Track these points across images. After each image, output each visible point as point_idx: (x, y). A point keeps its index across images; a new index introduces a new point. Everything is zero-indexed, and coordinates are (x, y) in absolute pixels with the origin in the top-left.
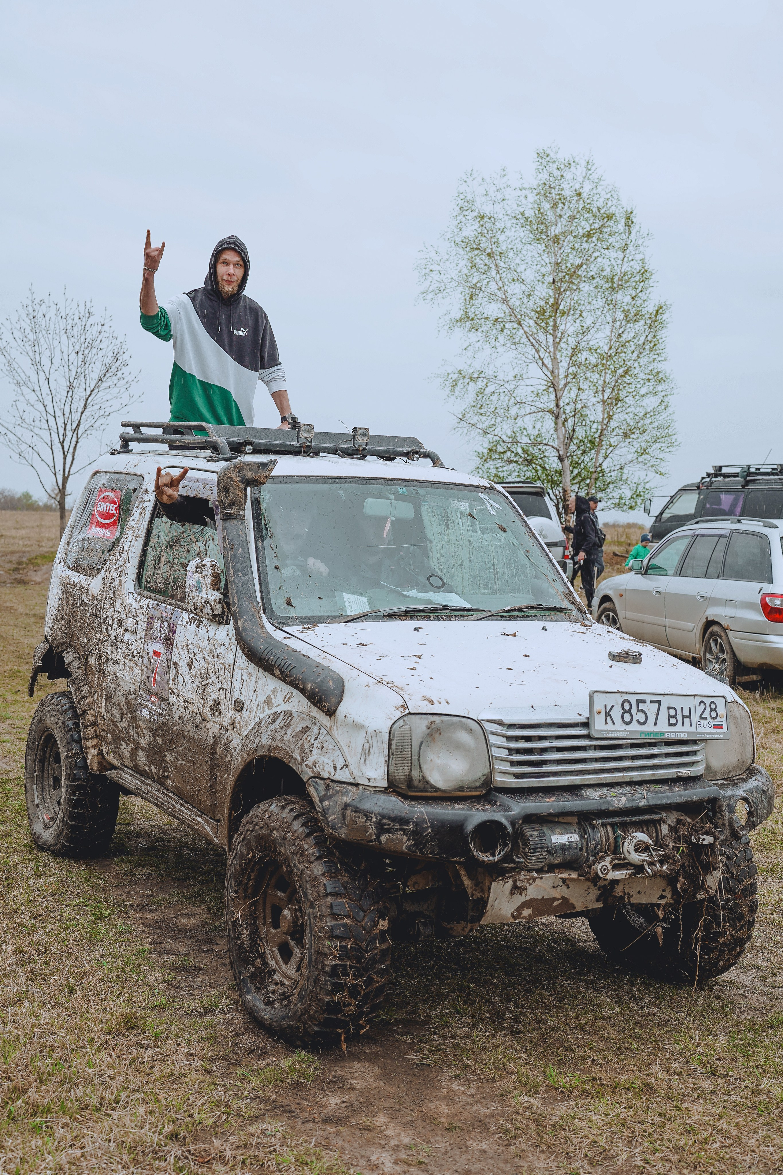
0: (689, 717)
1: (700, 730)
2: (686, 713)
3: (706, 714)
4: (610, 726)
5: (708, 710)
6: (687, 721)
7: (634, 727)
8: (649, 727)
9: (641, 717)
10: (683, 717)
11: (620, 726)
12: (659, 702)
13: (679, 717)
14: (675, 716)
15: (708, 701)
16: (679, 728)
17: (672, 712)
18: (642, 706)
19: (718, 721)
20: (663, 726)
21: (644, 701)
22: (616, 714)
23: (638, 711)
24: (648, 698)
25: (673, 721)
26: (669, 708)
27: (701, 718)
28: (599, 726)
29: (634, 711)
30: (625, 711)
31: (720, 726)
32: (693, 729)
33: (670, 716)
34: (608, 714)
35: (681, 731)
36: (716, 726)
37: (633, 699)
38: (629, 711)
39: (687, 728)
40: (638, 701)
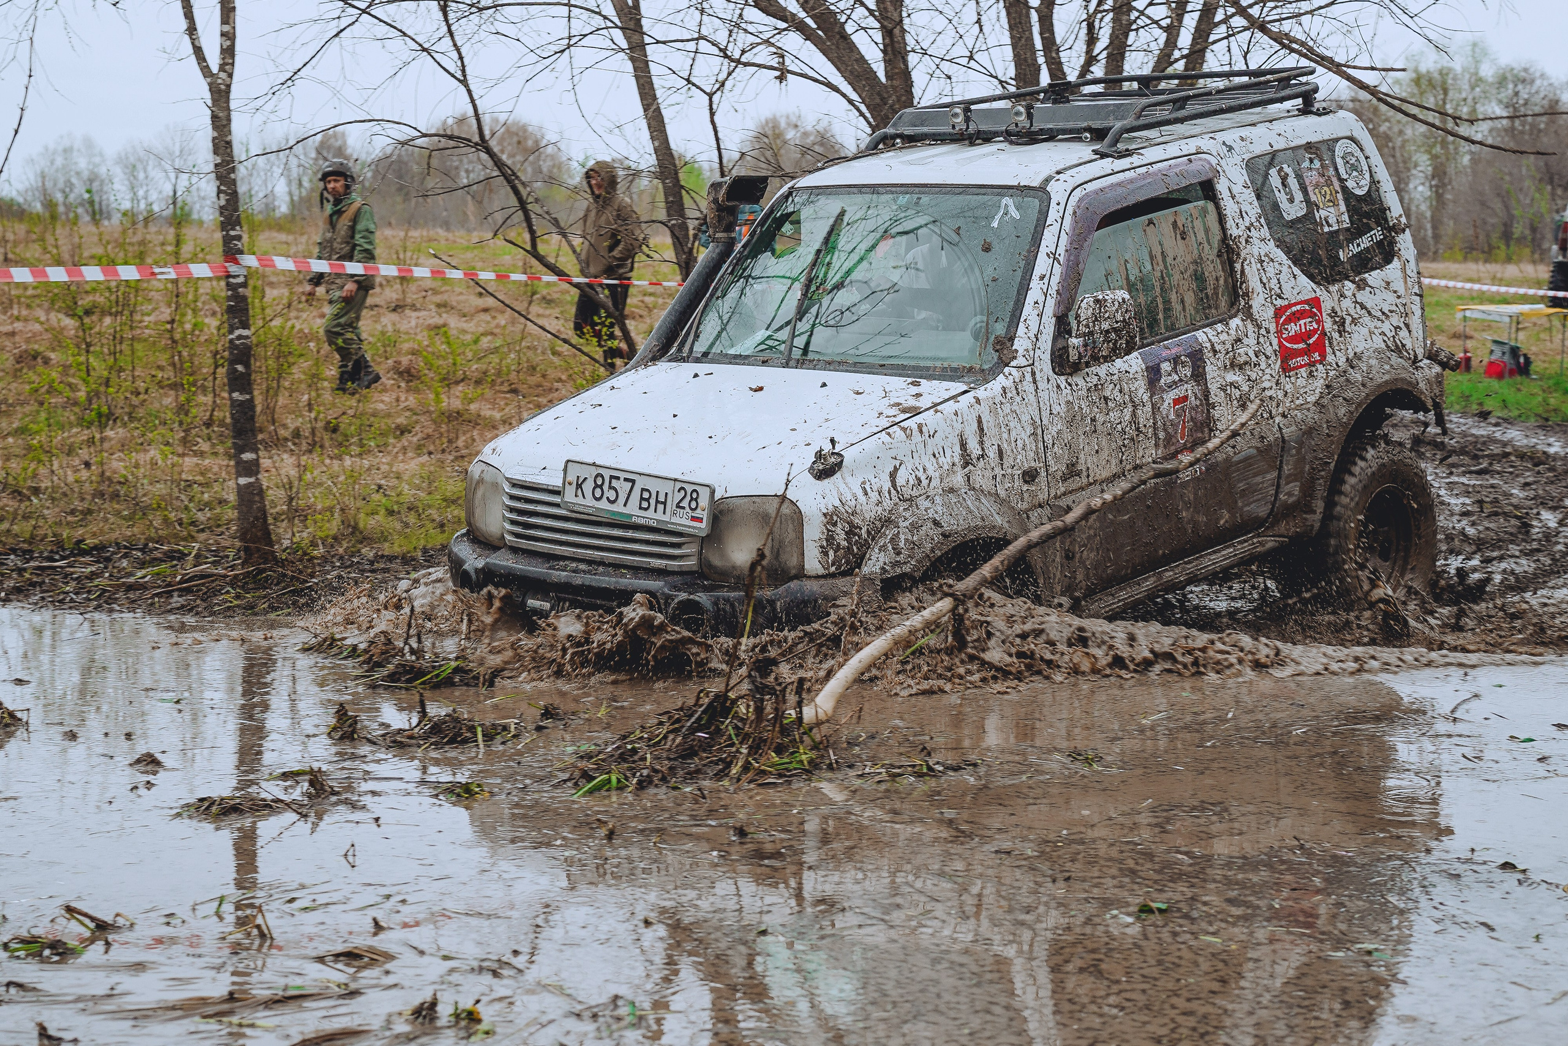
0: (665, 503)
1: (674, 520)
2: (662, 498)
3: (685, 504)
4: (580, 500)
5: (688, 498)
6: (661, 507)
7: (604, 505)
8: (618, 507)
9: (612, 495)
10: (657, 502)
11: (589, 501)
12: (633, 482)
13: (653, 501)
14: (648, 500)
15: (689, 488)
16: (650, 513)
17: (646, 495)
18: (614, 483)
19: (698, 513)
20: (633, 508)
21: (618, 478)
22: (588, 487)
23: (611, 487)
24: (622, 475)
25: (645, 504)
26: (643, 490)
27: (678, 506)
28: (569, 496)
29: (606, 487)
30: (596, 486)
31: (700, 520)
32: (666, 518)
33: (642, 499)
34: (579, 486)
35: (652, 516)
36: (694, 519)
37: (607, 474)
38: (601, 487)
39: (659, 516)
40: (612, 477)
